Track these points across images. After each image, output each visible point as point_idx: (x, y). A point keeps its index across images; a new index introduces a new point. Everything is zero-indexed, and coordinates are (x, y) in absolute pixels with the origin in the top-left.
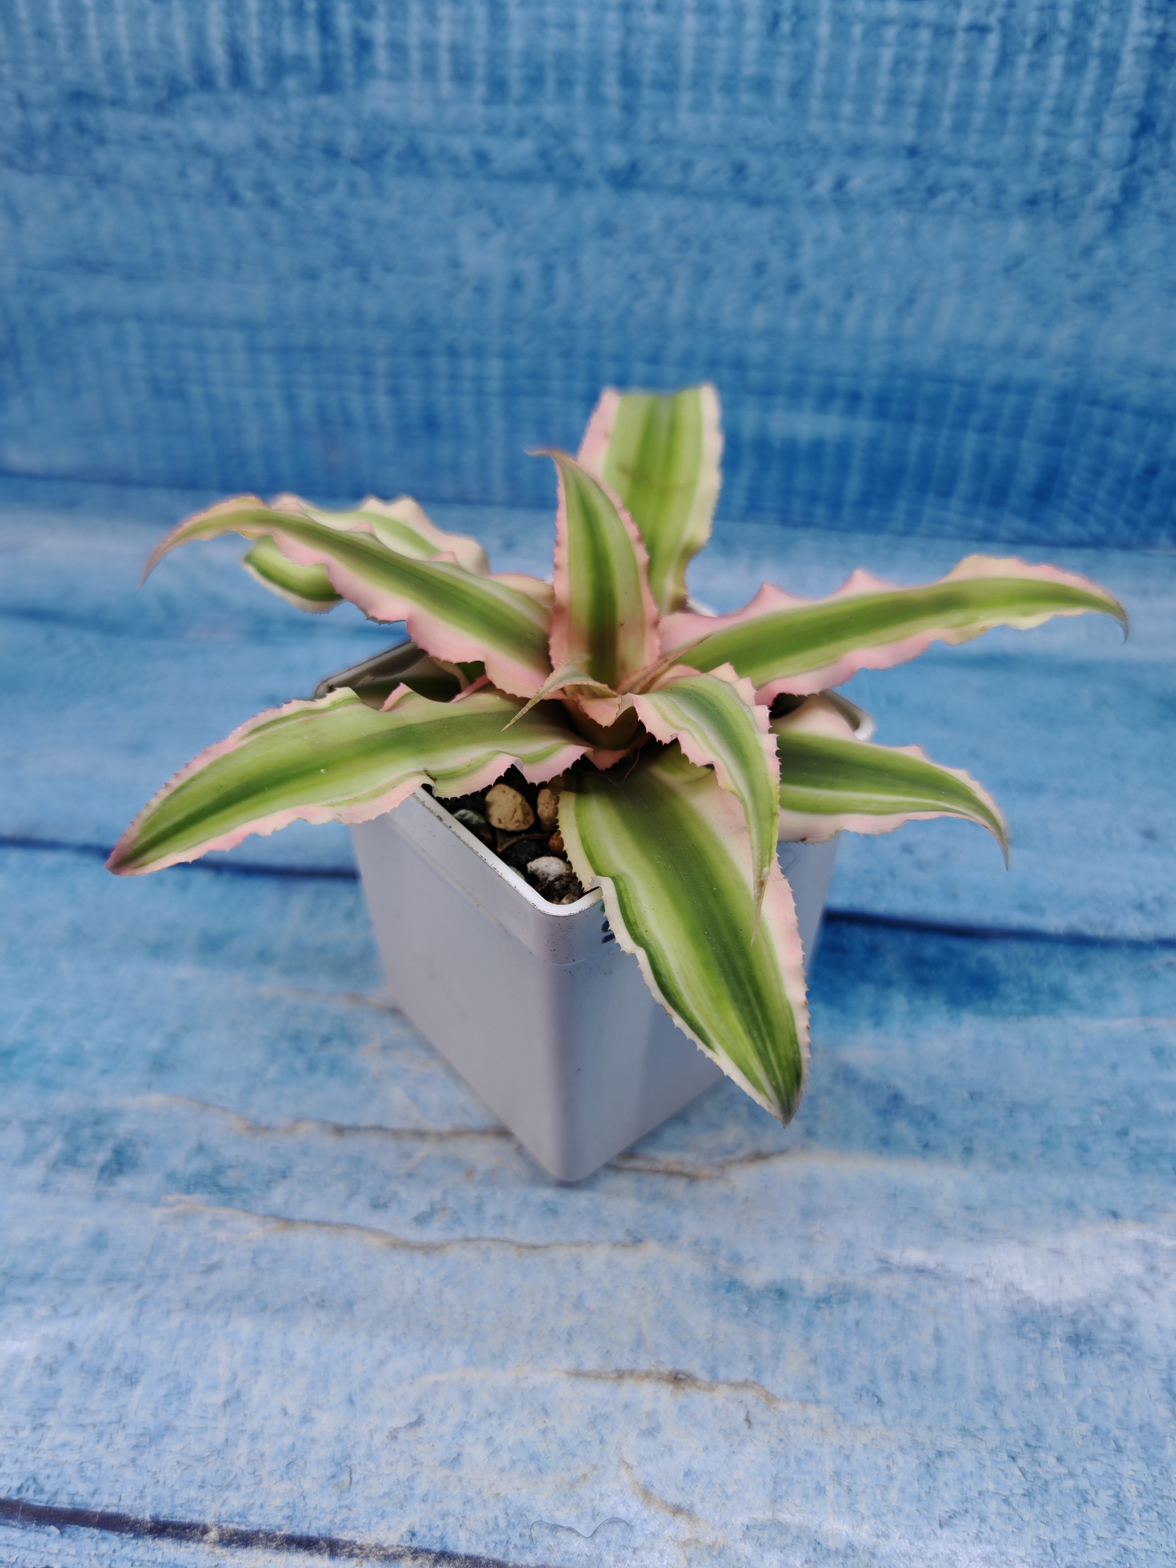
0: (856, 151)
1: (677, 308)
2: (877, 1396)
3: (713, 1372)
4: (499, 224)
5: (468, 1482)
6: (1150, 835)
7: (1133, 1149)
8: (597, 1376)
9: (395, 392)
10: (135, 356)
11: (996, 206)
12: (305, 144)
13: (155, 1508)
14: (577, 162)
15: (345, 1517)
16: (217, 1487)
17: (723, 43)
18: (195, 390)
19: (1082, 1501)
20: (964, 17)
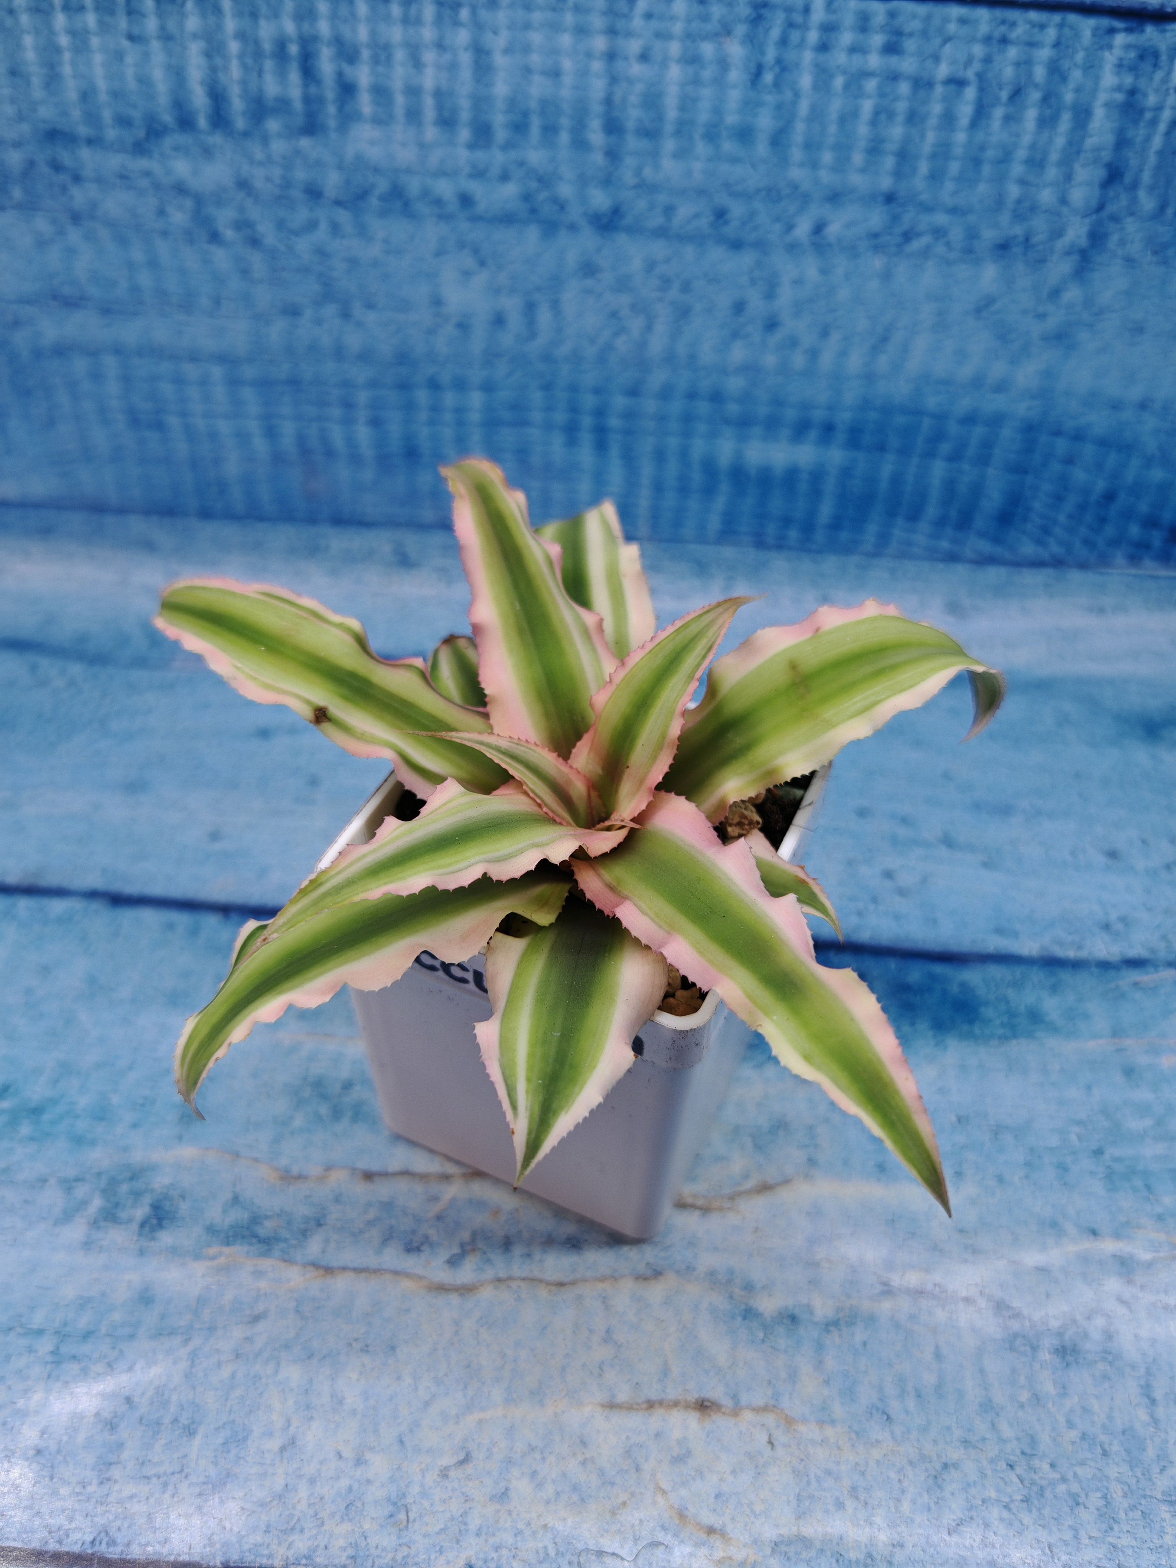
0: (835, 198)
1: (657, 344)
2: (886, 1414)
3: (735, 1397)
4: (482, 263)
5: (518, 1515)
6: (1113, 855)
7: (1108, 1167)
8: (629, 1407)
9: (376, 422)
10: (113, 387)
11: (969, 251)
12: (287, 184)
13: (224, 1554)
14: (562, 206)
15: (405, 1554)
16: (282, 1531)
17: (707, 93)
18: (173, 421)
19: (1074, 1504)
20: (943, 71)
